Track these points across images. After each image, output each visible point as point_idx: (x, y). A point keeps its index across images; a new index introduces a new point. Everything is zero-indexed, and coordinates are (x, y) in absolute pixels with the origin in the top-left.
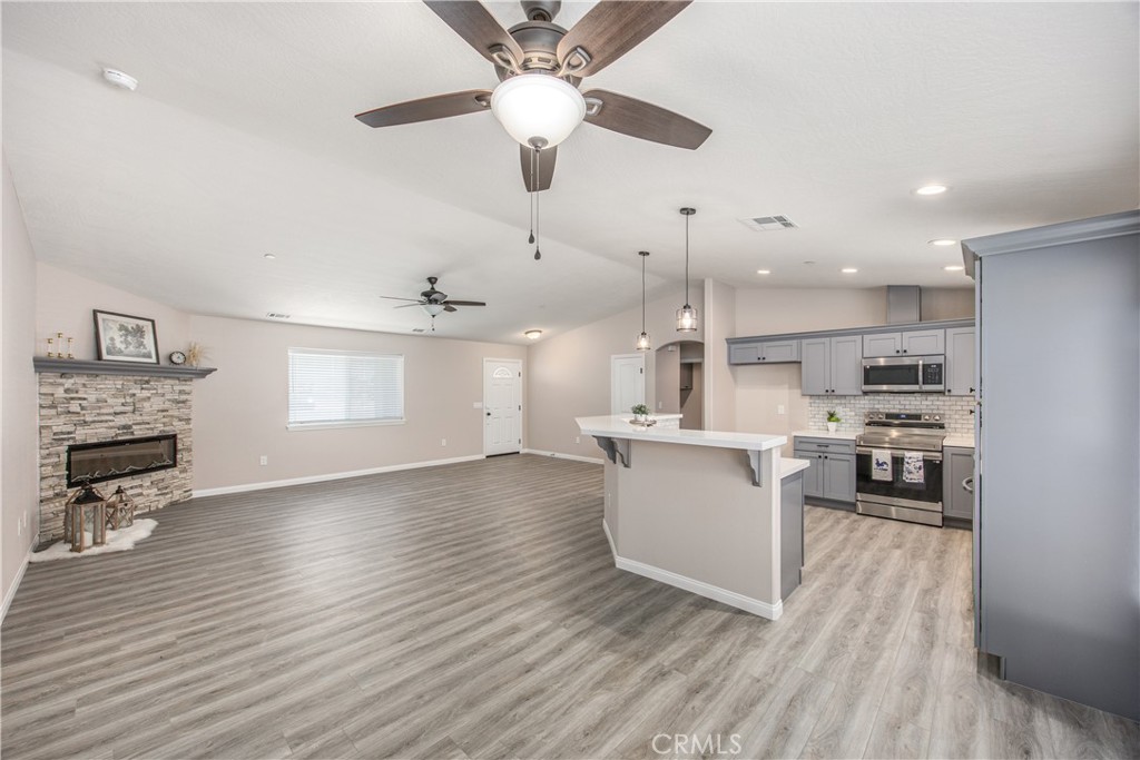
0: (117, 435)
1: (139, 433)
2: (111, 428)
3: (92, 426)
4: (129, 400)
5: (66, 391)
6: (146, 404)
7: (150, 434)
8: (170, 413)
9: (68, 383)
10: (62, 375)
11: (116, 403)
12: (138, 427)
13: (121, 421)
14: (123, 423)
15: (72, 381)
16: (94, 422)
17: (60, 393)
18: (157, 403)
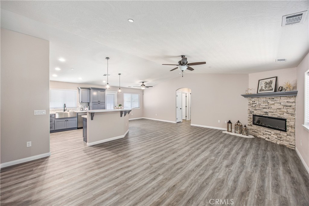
0: (264, 114)
1: (270, 115)
2: (262, 112)
3: (258, 111)
4: (267, 104)
5: (252, 101)
6: (272, 106)
7: (274, 116)
8: (282, 110)
9: (253, 100)
10: (252, 98)
11: (263, 105)
12: (270, 113)
13: (265, 110)
14: (266, 111)
15: (253, 99)
16: (258, 110)
17: (251, 102)
18: (277, 106)
